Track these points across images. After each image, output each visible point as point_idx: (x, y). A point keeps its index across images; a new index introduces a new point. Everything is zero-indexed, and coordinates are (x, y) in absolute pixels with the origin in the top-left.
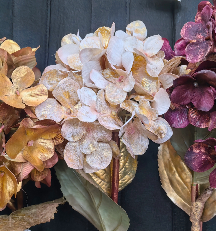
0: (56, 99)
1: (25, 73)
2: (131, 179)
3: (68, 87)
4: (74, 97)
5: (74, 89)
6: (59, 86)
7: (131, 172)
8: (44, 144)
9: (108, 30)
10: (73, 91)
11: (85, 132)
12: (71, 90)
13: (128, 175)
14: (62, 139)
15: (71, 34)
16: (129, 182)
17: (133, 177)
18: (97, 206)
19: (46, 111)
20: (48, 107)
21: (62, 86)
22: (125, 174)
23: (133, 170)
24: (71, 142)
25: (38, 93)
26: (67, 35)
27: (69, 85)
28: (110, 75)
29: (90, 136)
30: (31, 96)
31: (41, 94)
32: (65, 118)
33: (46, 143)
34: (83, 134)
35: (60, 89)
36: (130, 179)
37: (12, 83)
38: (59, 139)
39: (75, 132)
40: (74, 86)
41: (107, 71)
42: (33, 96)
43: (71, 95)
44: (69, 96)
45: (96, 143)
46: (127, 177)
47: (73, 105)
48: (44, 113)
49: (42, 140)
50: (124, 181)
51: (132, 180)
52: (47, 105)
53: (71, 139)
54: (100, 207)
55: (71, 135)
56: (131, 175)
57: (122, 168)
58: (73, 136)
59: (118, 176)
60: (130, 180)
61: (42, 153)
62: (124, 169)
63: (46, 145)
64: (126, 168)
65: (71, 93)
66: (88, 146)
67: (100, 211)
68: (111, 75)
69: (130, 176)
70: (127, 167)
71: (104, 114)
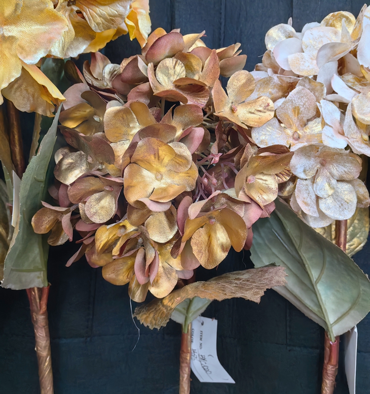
0: (279, 118)
1: (244, 81)
2: (362, 245)
3: (300, 101)
4: (304, 115)
5: (306, 103)
6: (289, 98)
7: (362, 234)
8: (264, 182)
9: (348, 16)
10: (305, 106)
11: (319, 166)
12: (302, 104)
13: (358, 237)
14: (288, 175)
15: (282, 24)
16: (358, 248)
17: (365, 241)
18: (315, 280)
19: (266, 134)
20: (268, 129)
21: (293, 98)
22: (353, 236)
23: (365, 231)
24: (302, 179)
25: (260, 109)
26: (276, 26)
27: (302, 97)
28: (354, 83)
29: (326, 172)
30: (251, 113)
31: (265, 111)
32: (292, 146)
33: (266, 180)
34: (316, 168)
35: (290, 103)
36: (360, 244)
37: (227, 94)
38: (283, 175)
39: (307, 165)
40: (308, 98)
41: (349, 77)
42: (253, 113)
43: (302, 111)
44: (298, 113)
45: (334, 182)
46: (356, 240)
47: (301, 126)
48: (263, 137)
49: (261, 176)
50: (352, 247)
51: (364, 247)
52: (268, 127)
53: (302, 176)
54: (320, 282)
55: (302, 170)
56: (362, 238)
57: (350, 227)
58: (304, 171)
59: (345, 238)
60: (360, 246)
61: (260, 194)
62: (351, 228)
63: (267, 183)
64: (354, 227)
65: (301, 109)
66: (323, 186)
67: (320, 288)
68: (356, 83)
69: (360, 240)
70: (357, 225)
71: (352, 139)
